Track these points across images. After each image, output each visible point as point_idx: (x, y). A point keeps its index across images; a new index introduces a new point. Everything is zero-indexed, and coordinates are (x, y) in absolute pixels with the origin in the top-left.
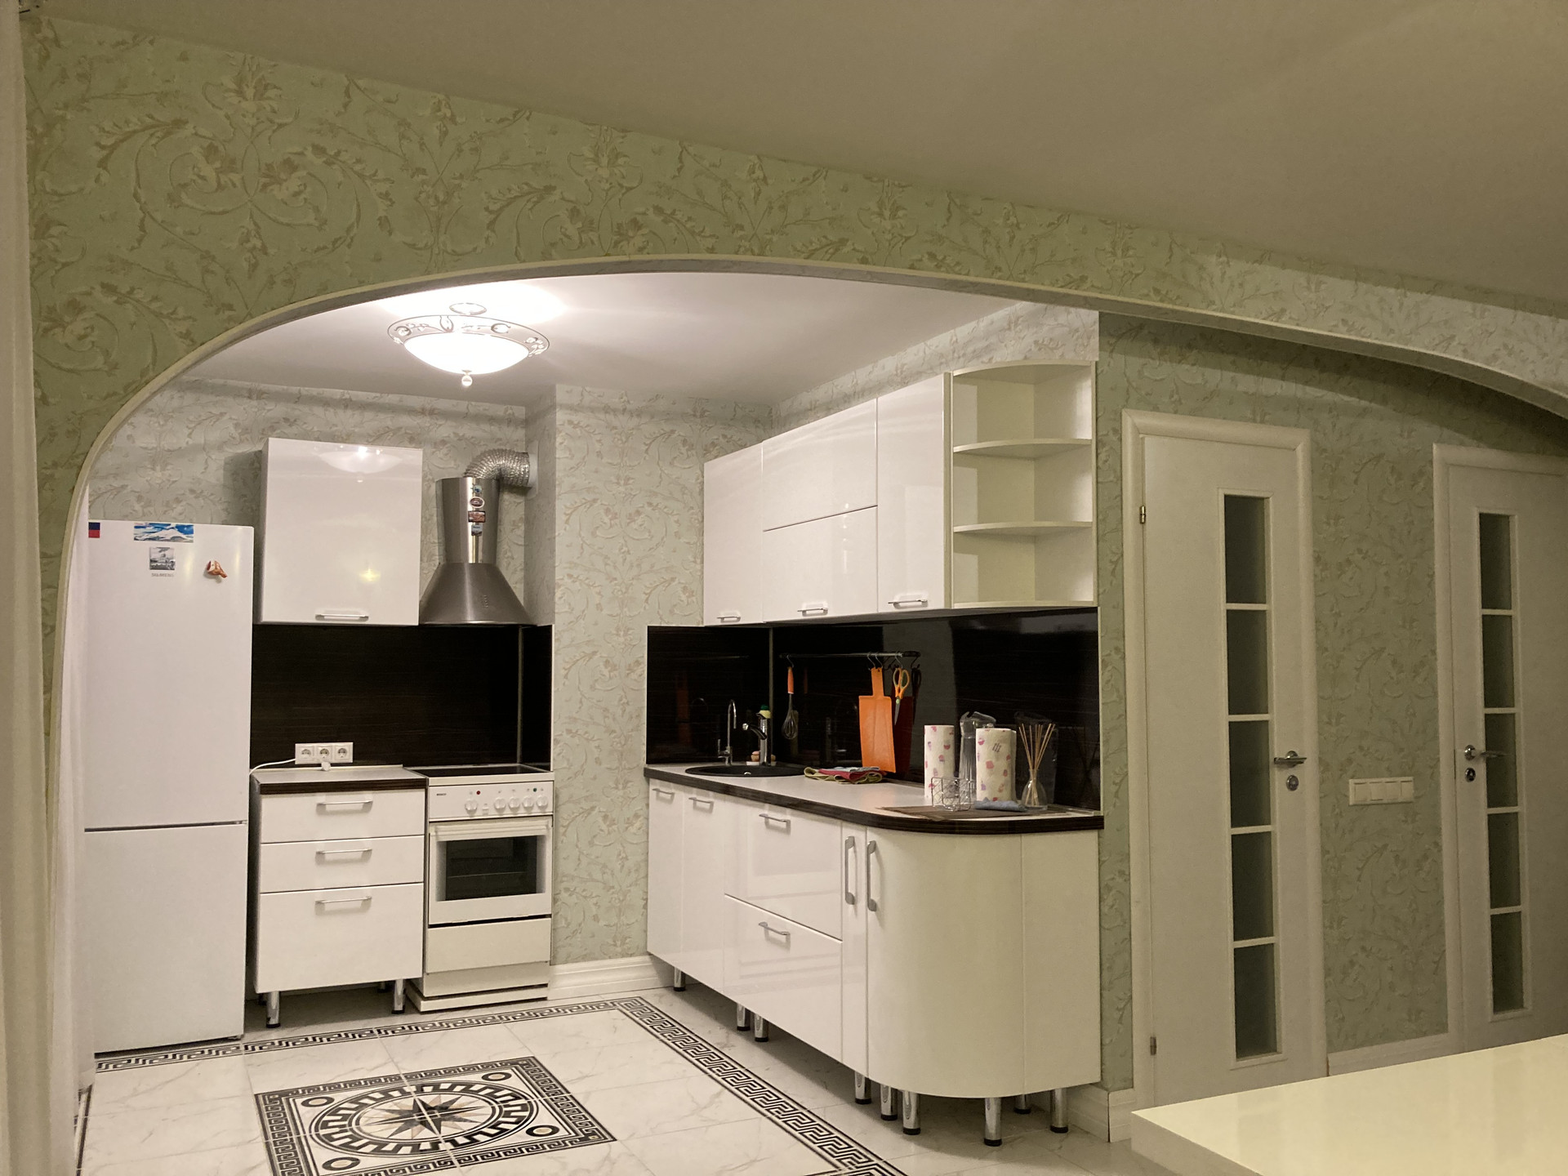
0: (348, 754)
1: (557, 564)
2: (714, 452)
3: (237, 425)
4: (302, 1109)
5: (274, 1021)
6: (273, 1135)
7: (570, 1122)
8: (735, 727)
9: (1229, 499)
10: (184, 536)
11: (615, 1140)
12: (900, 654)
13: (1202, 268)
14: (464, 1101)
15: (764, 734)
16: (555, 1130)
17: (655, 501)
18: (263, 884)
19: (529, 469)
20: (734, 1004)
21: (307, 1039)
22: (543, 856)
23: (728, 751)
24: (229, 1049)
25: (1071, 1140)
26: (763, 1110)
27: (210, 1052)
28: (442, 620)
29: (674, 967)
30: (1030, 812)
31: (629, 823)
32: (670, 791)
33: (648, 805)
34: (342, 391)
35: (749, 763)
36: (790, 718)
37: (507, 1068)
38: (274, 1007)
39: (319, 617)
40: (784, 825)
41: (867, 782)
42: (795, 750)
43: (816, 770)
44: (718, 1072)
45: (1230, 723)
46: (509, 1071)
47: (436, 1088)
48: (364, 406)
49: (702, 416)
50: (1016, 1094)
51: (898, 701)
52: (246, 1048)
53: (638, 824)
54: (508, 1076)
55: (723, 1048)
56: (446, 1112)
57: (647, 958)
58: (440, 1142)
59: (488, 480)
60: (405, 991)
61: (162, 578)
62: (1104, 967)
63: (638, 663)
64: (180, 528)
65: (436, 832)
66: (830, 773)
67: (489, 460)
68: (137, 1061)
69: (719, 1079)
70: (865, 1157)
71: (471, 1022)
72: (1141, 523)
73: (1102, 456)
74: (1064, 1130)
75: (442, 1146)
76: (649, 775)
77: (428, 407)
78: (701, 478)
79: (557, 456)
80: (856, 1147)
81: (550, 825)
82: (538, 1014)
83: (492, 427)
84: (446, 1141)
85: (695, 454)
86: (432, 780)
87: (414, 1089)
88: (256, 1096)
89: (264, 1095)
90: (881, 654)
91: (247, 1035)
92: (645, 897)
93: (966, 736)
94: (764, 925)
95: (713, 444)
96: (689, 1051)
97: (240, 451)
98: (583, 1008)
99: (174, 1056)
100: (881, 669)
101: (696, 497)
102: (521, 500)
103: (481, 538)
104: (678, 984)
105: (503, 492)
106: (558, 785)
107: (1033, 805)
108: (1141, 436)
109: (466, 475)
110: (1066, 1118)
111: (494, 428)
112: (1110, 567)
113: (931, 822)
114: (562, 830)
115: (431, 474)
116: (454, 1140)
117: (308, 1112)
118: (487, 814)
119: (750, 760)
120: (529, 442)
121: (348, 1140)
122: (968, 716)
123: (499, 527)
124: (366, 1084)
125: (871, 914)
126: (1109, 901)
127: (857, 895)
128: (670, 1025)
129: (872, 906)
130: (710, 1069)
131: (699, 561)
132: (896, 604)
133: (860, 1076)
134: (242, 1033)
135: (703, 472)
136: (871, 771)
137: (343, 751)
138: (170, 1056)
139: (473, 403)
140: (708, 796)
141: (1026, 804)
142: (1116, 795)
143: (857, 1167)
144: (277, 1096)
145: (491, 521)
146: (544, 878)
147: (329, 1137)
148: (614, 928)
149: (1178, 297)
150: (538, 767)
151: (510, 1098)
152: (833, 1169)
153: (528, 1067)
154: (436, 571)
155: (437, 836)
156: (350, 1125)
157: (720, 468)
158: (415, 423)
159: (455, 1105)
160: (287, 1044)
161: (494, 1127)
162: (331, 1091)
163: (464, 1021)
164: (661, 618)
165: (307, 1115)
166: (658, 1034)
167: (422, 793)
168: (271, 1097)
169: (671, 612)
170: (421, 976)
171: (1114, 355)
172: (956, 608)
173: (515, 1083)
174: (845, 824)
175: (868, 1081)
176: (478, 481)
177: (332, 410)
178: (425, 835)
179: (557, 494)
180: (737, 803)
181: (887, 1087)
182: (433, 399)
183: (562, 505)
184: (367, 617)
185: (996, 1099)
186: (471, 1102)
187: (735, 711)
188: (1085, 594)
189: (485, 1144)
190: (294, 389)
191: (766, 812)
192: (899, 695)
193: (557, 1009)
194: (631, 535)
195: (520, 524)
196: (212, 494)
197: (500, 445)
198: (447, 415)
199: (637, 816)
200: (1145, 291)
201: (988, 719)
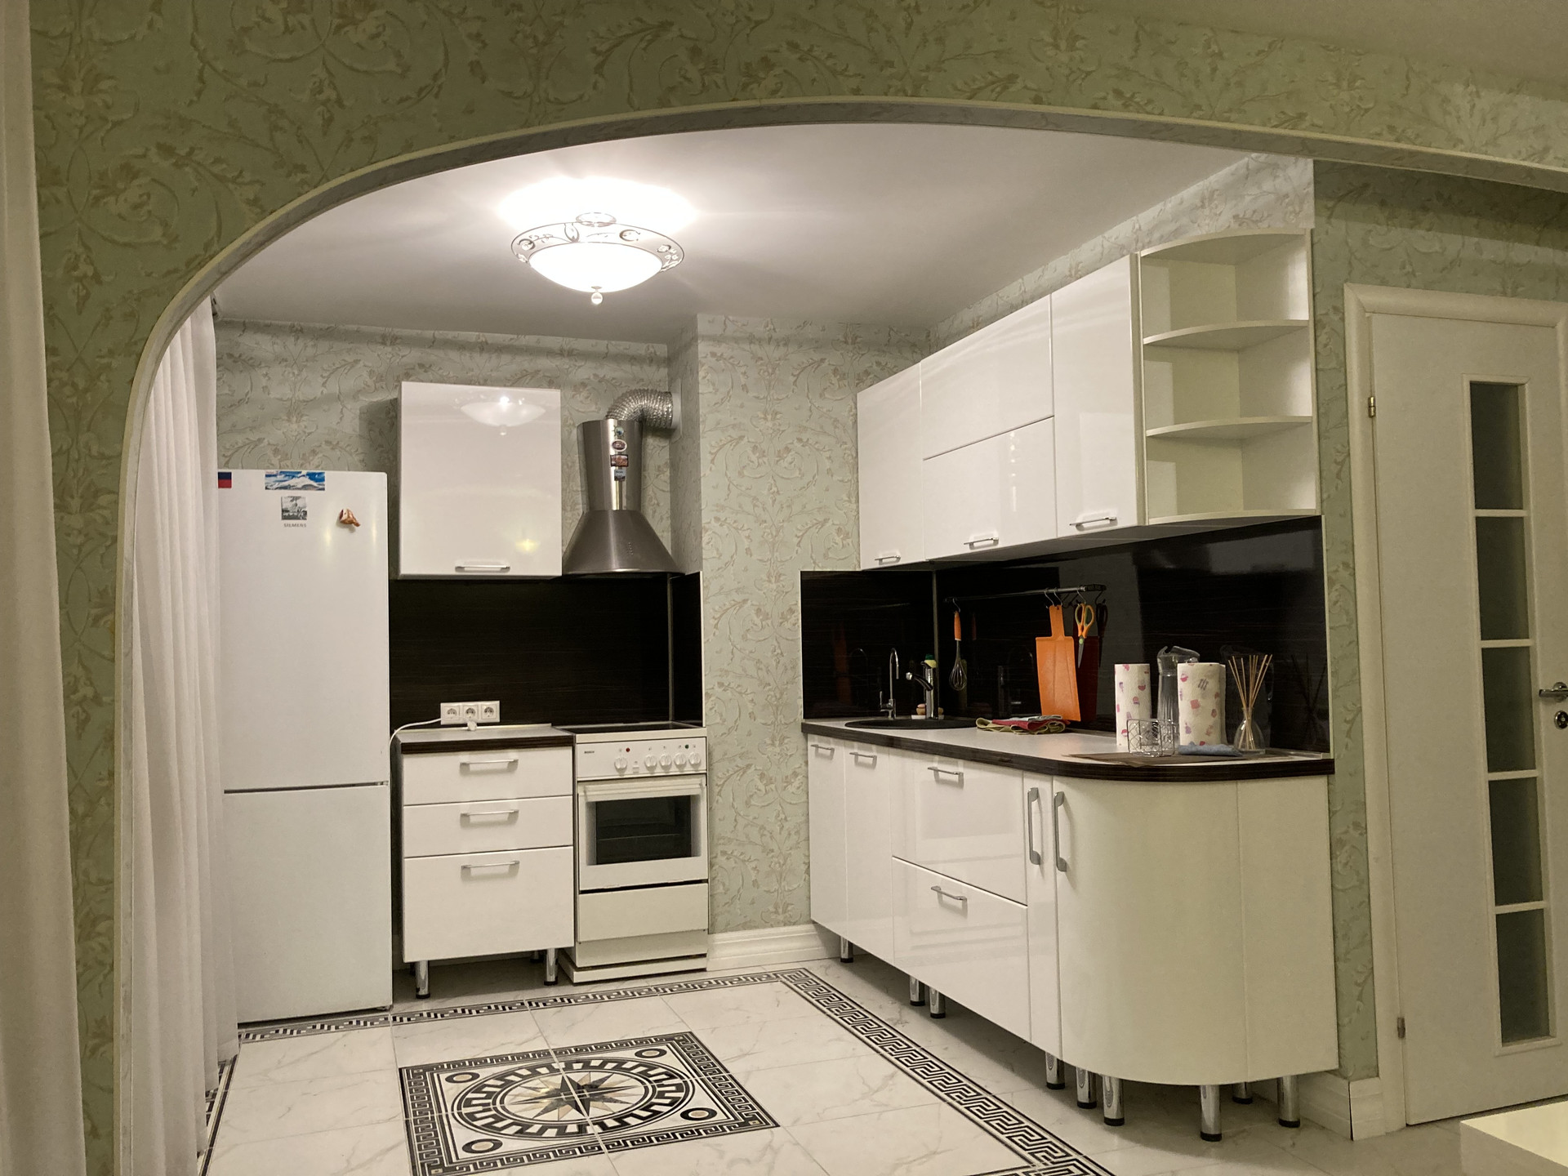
0: (495, 713)
1: (703, 507)
2: (868, 382)
3: (371, 373)
4: (446, 1085)
5: (424, 991)
6: (414, 1113)
7: (729, 1105)
8: (897, 678)
9: (1474, 386)
10: (315, 484)
11: (777, 1126)
12: (1082, 588)
13: (1446, 100)
14: (616, 1079)
15: (929, 684)
16: (713, 1113)
17: (804, 437)
18: (407, 849)
19: (671, 408)
20: (907, 977)
21: (456, 1011)
22: (697, 816)
23: (891, 703)
24: (377, 1021)
25: (1304, 1137)
26: (942, 1094)
27: (358, 1022)
28: (586, 569)
29: (840, 937)
30: (1245, 756)
31: (787, 781)
32: (829, 747)
33: (807, 763)
34: (477, 333)
35: (914, 717)
36: (958, 668)
37: (662, 1044)
38: (423, 978)
39: (459, 568)
40: (956, 778)
41: (1049, 732)
42: (964, 700)
43: (991, 721)
44: (890, 1051)
45: (1483, 649)
46: (664, 1048)
47: (587, 1065)
48: (500, 349)
49: (854, 343)
50: (1234, 1082)
51: (1081, 641)
52: (394, 1019)
53: (796, 783)
54: (663, 1053)
55: (895, 1024)
56: (595, 1091)
57: (811, 927)
58: (588, 1125)
59: (629, 423)
60: (557, 962)
61: (294, 529)
62: (1339, 935)
63: (791, 611)
64: (311, 476)
65: (585, 792)
66: (1005, 724)
67: (630, 401)
68: (285, 1031)
69: (892, 1059)
70: (1063, 1151)
71: (626, 994)
72: (1371, 416)
73: (1323, 339)
74: (1295, 1125)
75: (589, 1130)
76: (807, 730)
77: (566, 347)
78: (854, 411)
79: (700, 391)
80: (1050, 1139)
81: (704, 785)
82: (697, 986)
83: (634, 367)
84: (594, 1124)
85: (846, 384)
86: (579, 737)
87: (562, 1065)
88: (400, 1070)
89: (407, 1069)
90: (1059, 590)
91: (396, 1006)
92: (807, 861)
93: (1164, 673)
94: (936, 889)
95: (867, 373)
96: (859, 1028)
97: (375, 400)
98: (744, 980)
99: (322, 1027)
100: (1060, 607)
101: (851, 428)
102: (665, 443)
103: (624, 483)
104: (845, 955)
105: (646, 436)
106: (711, 742)
107: (1248, 749)
108: (1367, 315)
109: (607, 417)
110: (1297, 1109)
111: (636, 368)
112: (1335, 468)
113: (1130, 768)
114: (717, 790)
115: (571, 419)
116: (603, 1123)
117: (452, 1089)
118: (637, 773)
119: (916, 714)
120: (672, 381)
121: (491, 1120)
122: (1167, 651)
123: (643, 473)
124: (513, 1059)
125: (1061, 875)
126: (1342, 857)
127: (1043, 853)
128: (837, 999)
129: (1061, 865)
130: (882, 1047)
131: (853, 500)
132: (1079, 526)
133: (1052, 1057)
134: (391, 1003)
135: (856, 404)
136: (1053, 720)
137: (490, 710)
138: (318, 1026)
139: (613, 342)
140: (871, 750)
141: (1240, 747)
142: (1348, 734)
143: (1053, 1163)
144: (421, 1071)
145: (635, 466)
146: (699, 841)
147: (471, 1116)
148: (776, 894)
149: (1418, 136)
150: (691, 724)
151: (664, 1076)
152: (1026, 1164)
153: (685, 1043)
154: (580, 521)
155: (586, 796)
156: (494, 1103)
157: (874, 397)
158: (554, 365)
159: (605, 1084)
160: (436, 1016)
161: (646, 1109)
162: (477, 1067)
163: (619, 993)
164: (814, 563)
165: (451, 1091)
166: (825, 1009)
167: (568, 752)
168: (415, 1072)
169: (825, 556)
170: (573, 945)
171: (1333, 220)
172: (1151, 524)
173: (670, 1060)
174: (1027, 774)
175: (1061, 1064)
176: (620, 423)
177: (468, 355)
178: (574, 795)
179: (701, 431)
180: (903, 756)
181: (1084, 1071)
182: (571, 339)
183: (707, 444)
184: (508, 568)
185: (1213, 1086)
186: (623, 1082)
187: (897, 660)
188: (1305, 501)
189: (636, 1128)
190: (429, 334)
191: (935, 765)
192: (1082, 634)
193: (716, 981)
194: (781, 475)
195: (665, 470)
196: (348, 445)
197: (643, 385)
198: (585, 356)
199: (795, 774)
200: (1377, 129)
201: (1189, 654)
